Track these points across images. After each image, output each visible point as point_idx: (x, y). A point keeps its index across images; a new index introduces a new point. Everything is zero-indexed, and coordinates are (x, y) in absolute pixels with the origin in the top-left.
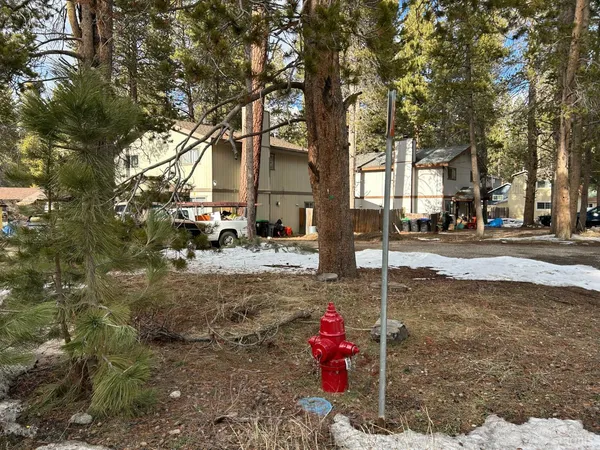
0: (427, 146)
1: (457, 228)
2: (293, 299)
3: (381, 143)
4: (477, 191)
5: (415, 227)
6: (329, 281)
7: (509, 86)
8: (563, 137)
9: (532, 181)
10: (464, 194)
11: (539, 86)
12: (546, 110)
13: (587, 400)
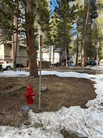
0: (56, 47)
1: (62, 66)
2: (22, 83)
3: (46, 46)
4: (66, 58)
5: (54, 65)
6: (31, 78)
7: (73, 35)
8: (83, 47)
9: (77, 56)
10: (64, 58)
11: (79, 35)
12: (80, 41)
13: (82, 102)
